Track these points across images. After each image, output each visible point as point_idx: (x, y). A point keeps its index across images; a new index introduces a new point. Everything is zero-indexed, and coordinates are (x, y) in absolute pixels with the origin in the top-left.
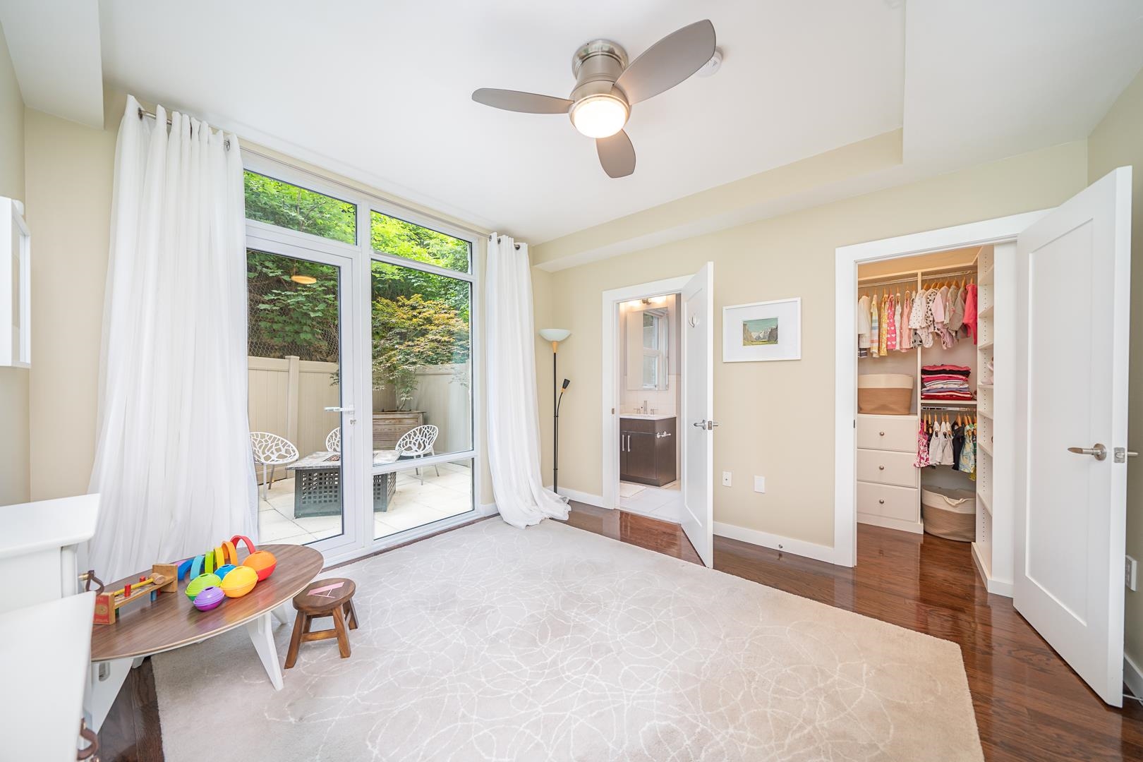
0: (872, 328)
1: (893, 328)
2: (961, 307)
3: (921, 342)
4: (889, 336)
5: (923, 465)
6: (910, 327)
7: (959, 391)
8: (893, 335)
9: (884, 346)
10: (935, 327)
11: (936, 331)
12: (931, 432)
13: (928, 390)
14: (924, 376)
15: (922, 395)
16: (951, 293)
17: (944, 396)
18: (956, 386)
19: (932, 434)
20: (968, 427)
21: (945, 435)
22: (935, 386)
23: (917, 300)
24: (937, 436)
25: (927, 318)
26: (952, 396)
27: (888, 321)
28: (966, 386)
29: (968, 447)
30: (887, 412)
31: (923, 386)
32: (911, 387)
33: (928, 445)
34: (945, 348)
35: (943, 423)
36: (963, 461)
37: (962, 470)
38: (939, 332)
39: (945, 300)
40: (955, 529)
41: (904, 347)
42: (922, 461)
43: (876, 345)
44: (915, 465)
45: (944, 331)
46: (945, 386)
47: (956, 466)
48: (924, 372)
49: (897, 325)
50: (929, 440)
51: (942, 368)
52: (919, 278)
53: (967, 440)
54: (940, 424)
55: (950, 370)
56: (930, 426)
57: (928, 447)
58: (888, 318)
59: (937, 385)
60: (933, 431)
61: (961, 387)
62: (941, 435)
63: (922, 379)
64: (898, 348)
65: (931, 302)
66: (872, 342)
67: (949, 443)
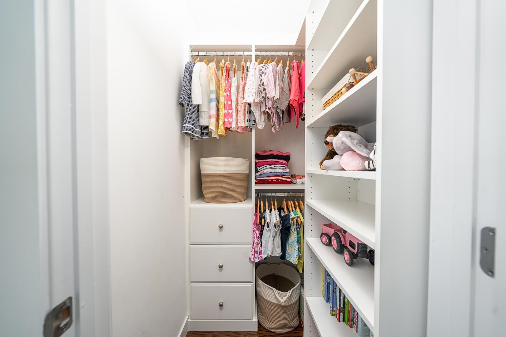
0: (210, 101)
1: (229, 103)
2: (287, 86)
3: (255, 121)
4: (226, 111)
5: (257, 260)
6: (244, 101)
7: (282, 175)
8: (230, 111)
9: (221, 122)
10: (266, 106)
11: (267, 110)
12: (263, 224)
13: (261, 175)
14: (257, 161)
15: (256, 179)
16: (280, 67)
17: (272, 180)
18: (281, 171)
19: (264, 226)
20: (292, 214)
21: (275, 226)
22: (265, 171)
23: (251, 70)
24: (268, 226)
25: (260, 92)
26: (277, 180)
27: (225, 94)
28: (288, 170)
29: (293, 236)
30: (227, 200)
31: (257, 171)
32: (248, 173)
33: (261, 235)
34: (274, 132)
35: (273, 210)
36: (289, 250)
37: (288, 259)
38: (270, 112)
39: (275, 73)
40: (282, 322)
41: (239, 124)
42: (256, 255)
43: (213, 121)
44: (250, 259)
45: (274, 111)
46: (273, 171)
47: (283, 257)
48: (258, 156)
49: (234, 98)
50: (262, 231)
51: (270, 153)
52: (253, 53)
53: (292, 229)
54: (271, 211)
55: (277, 155)
56: (263, 217)
57: (261, 238)
58: (225, 90)
59: (268, 170)
60: (265, 221)
61: (284, 171)
62: (272, 226)
63: (256, 163)
64: (234, 125)
65: (263, 75)
66: (210, 117)
67: (278, 234)
